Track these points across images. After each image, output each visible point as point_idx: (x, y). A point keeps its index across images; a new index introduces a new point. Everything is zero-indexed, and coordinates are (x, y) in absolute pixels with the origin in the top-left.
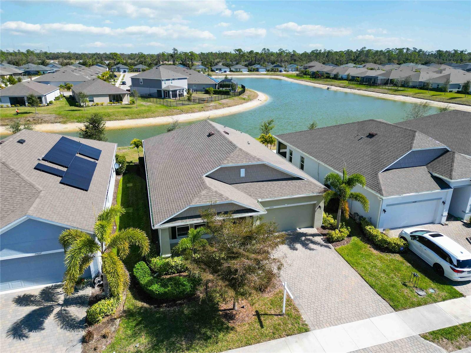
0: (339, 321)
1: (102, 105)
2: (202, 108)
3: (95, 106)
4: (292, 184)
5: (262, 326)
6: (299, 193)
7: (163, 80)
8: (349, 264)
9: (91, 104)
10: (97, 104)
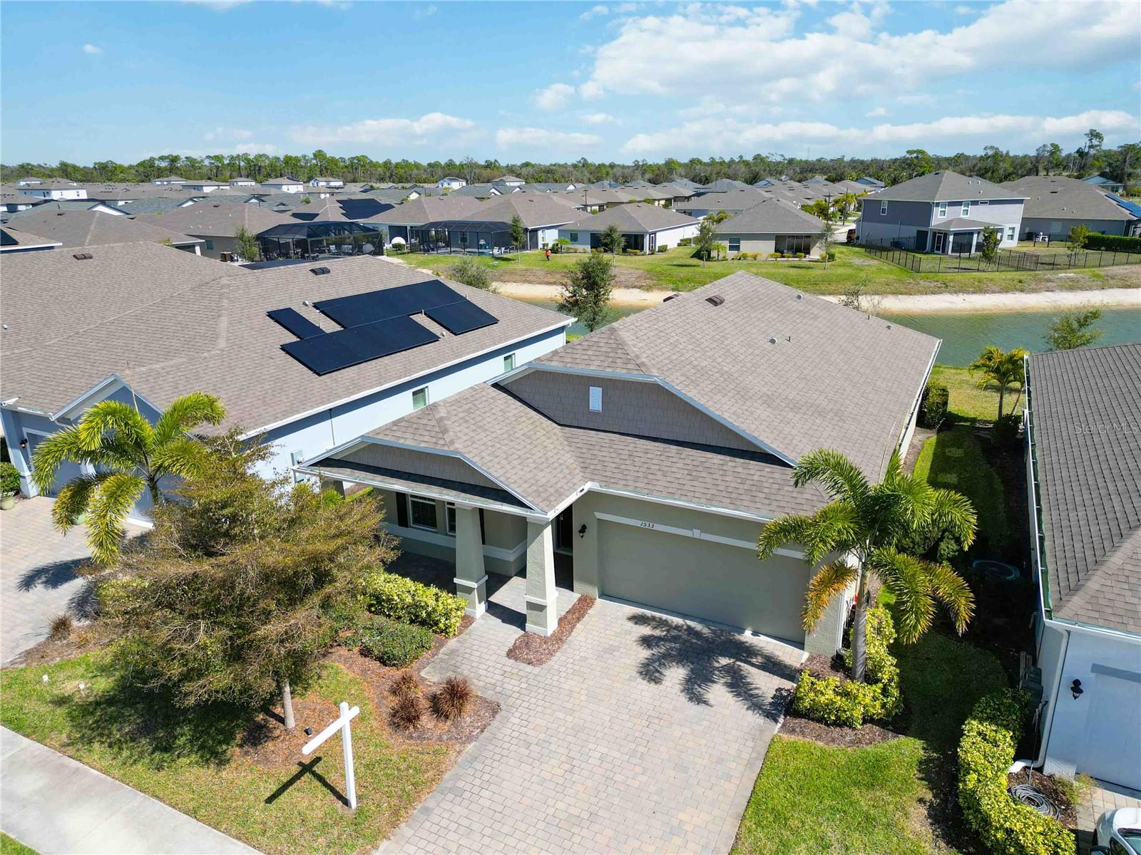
1: (755, 258)
3: (739, 259)
6: (739, 503)
7: (938, 204)
8: (749, 802)
9: (732, 254)
10: (745, 257)
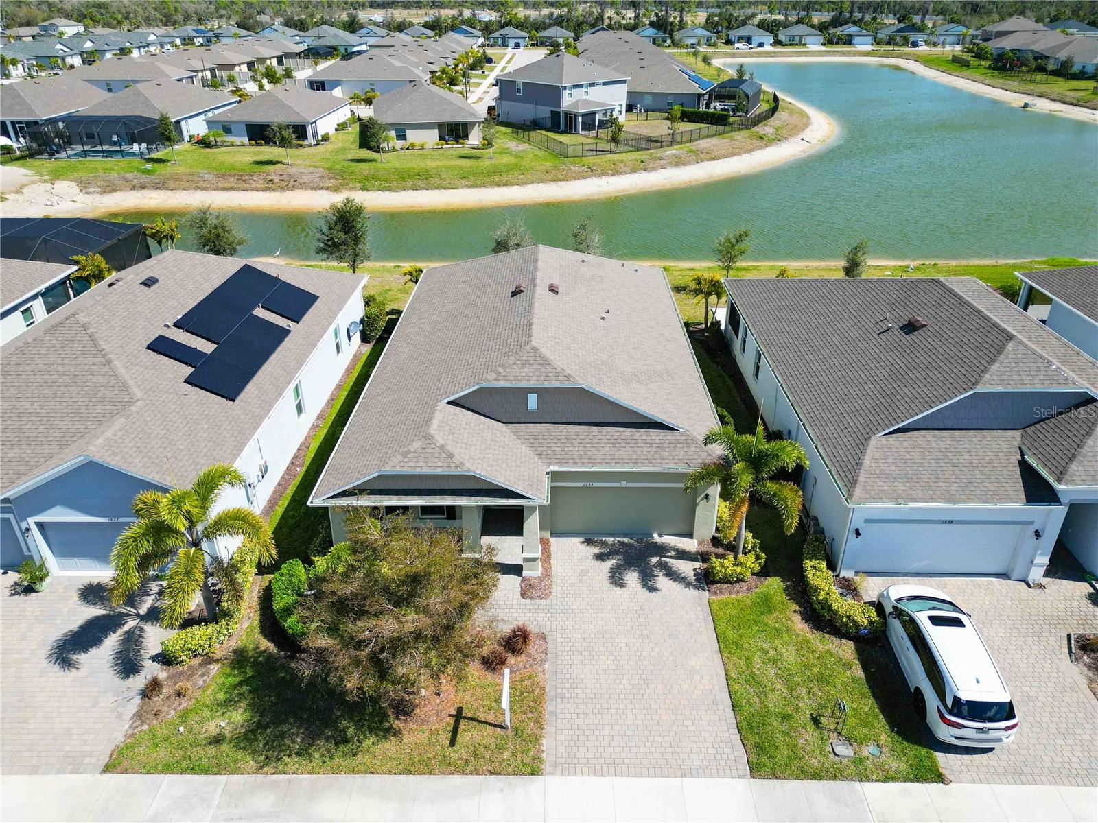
0: (615, 767)
1: (422, 147)
2: (642, 162)
3: (408, 149)
4: (644, 437)
5: (452, 743)
6: (654, 461)
7: (565, 88)
8: (718, 642)
9: (399, 144)
10: (413, 146)
